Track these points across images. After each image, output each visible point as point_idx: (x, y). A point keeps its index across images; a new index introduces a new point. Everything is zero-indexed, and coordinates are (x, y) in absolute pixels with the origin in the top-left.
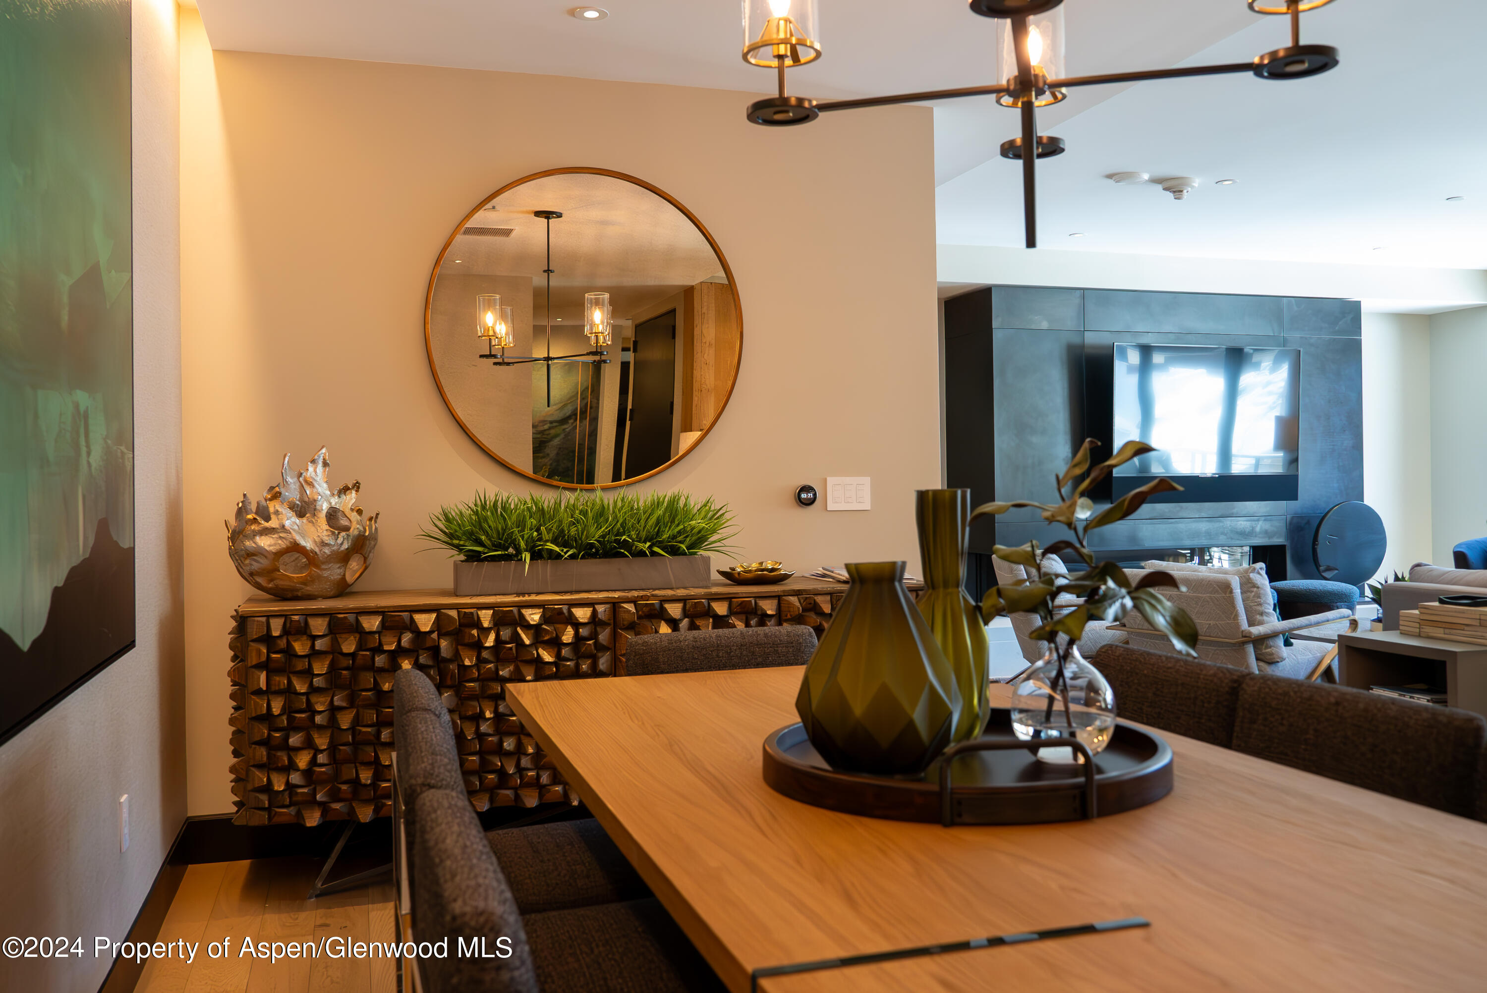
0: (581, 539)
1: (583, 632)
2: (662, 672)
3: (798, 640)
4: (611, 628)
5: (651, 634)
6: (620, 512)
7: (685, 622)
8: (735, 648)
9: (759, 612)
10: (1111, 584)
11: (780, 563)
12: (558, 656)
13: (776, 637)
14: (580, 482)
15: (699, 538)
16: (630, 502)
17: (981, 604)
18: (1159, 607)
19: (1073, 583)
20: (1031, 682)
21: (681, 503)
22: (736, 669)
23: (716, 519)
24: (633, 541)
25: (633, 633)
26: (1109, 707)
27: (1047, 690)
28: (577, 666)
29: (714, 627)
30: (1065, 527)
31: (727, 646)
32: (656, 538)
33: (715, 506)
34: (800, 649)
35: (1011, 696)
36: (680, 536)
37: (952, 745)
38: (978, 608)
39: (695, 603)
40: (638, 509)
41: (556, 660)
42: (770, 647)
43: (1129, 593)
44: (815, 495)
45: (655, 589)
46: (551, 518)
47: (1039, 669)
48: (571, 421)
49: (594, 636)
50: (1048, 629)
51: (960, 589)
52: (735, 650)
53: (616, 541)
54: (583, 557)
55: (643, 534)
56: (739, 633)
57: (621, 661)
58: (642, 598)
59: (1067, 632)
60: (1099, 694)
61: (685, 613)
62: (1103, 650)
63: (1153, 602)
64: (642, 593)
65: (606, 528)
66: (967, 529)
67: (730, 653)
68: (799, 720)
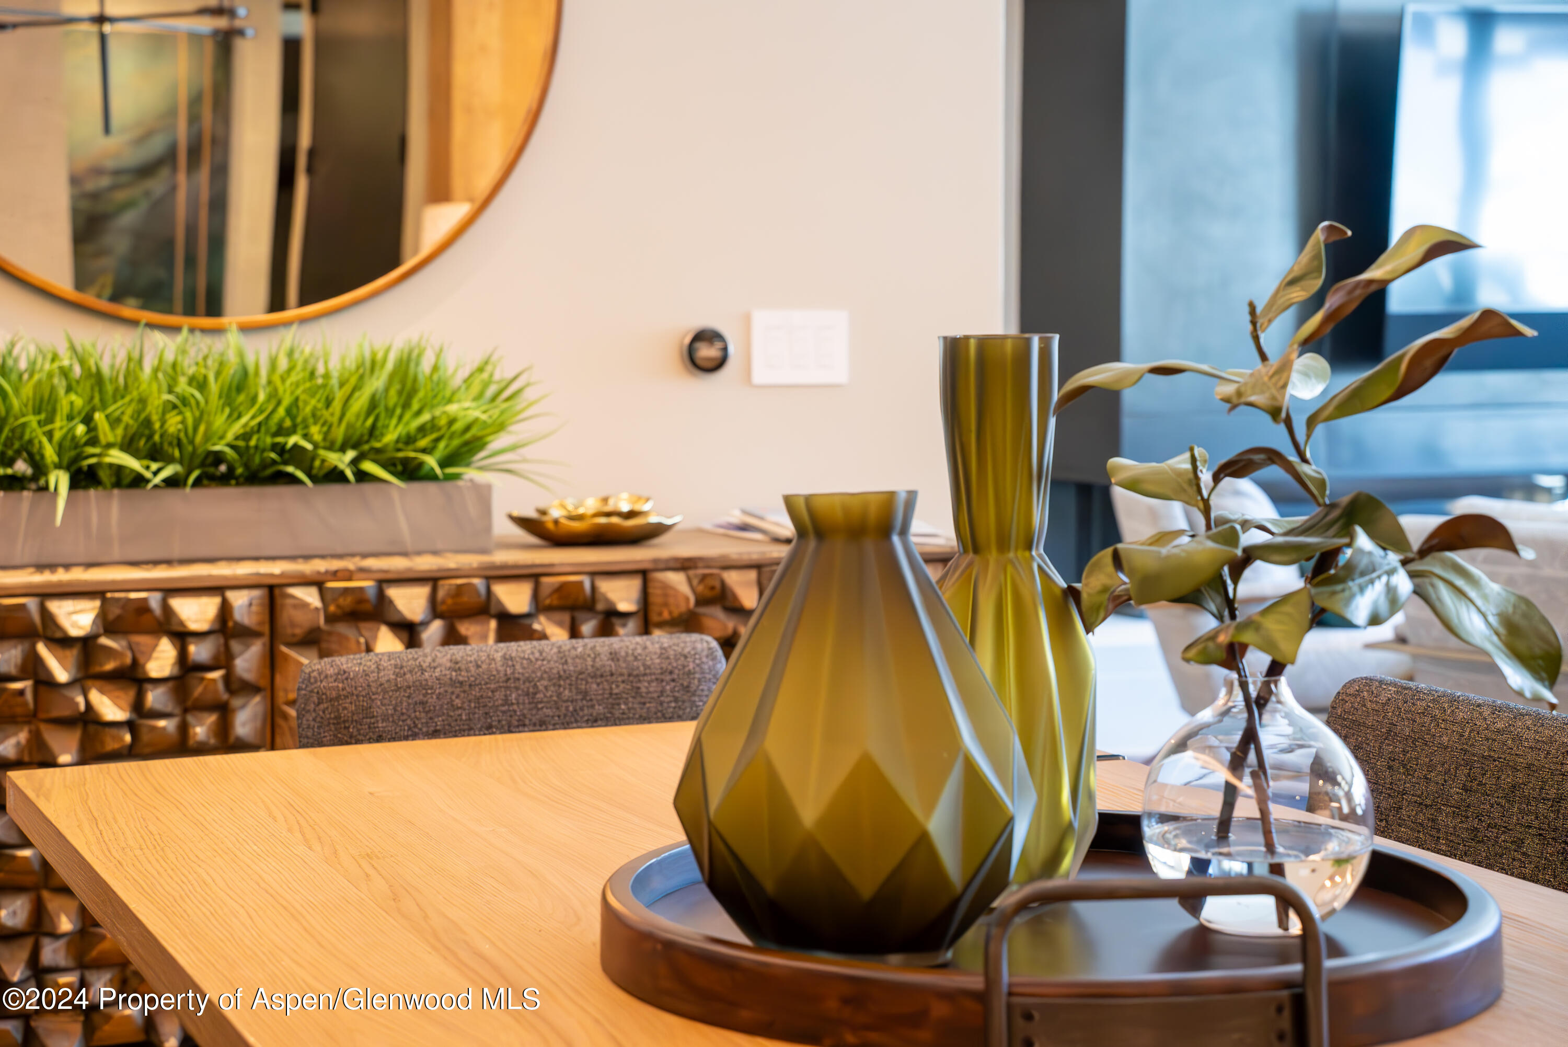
0: (192, 442)
1: (199, 651)
2: (379, 739)
3: (684, 666)
4: (264, 645)
5: (355, 653)
6: (283, 380)
7: (437, 626)
8: (545, 683)
9: (600, 606)
10: (1363, 541)
11: (648, 500)
12: (138, 707)
13: (636, 659)
14: (190, 311)
15: (466, 443)
16: (306, 361)
17: (1077, 585)
18: (1472, 594)
19: (1280, 540)
20: (1188, 756)
21: (426, 366)
22: (546, 729)
23: (508, 399)
24: (316, 446)
25: (313, 653)
26: (1359, 811)
27: (1222, 775)
28: (184, 728)
29: (502, 637)
30: (1267, 418)
31: (528, 680)
32: (367, 442)
33: (502, 372)
34: (688, 687)
35: (1142, 787)
36: (424, 436)
37: (1014, 888)
38: (1073, 594)
39: (459, 587)
40: (327, 376)
41: (134, 716)
42: (623, 682)
43: (1404, 563)
44: (725, 349)
45: (365, 556)
46: (119, 394)
47: (1206, 726)
48: (165, 172)
49: (224, 660)
50: (1223, 639)
51: (1034, 553)
52: (546, 688)
53: (274, 447)
54: (197, 483)
55: (339, 434)
56: (555, 650)
57: (285, 716)
58: (335, 575)
59: (1267, 646)
60: (1335, 783)
61: (435, 610)
62: (1351, 691)
63: (1460, 582)
64: (335, 565)
65: (253, 417)
66: (1052, 422)
67: (535, 694)
68: (683, 838)
